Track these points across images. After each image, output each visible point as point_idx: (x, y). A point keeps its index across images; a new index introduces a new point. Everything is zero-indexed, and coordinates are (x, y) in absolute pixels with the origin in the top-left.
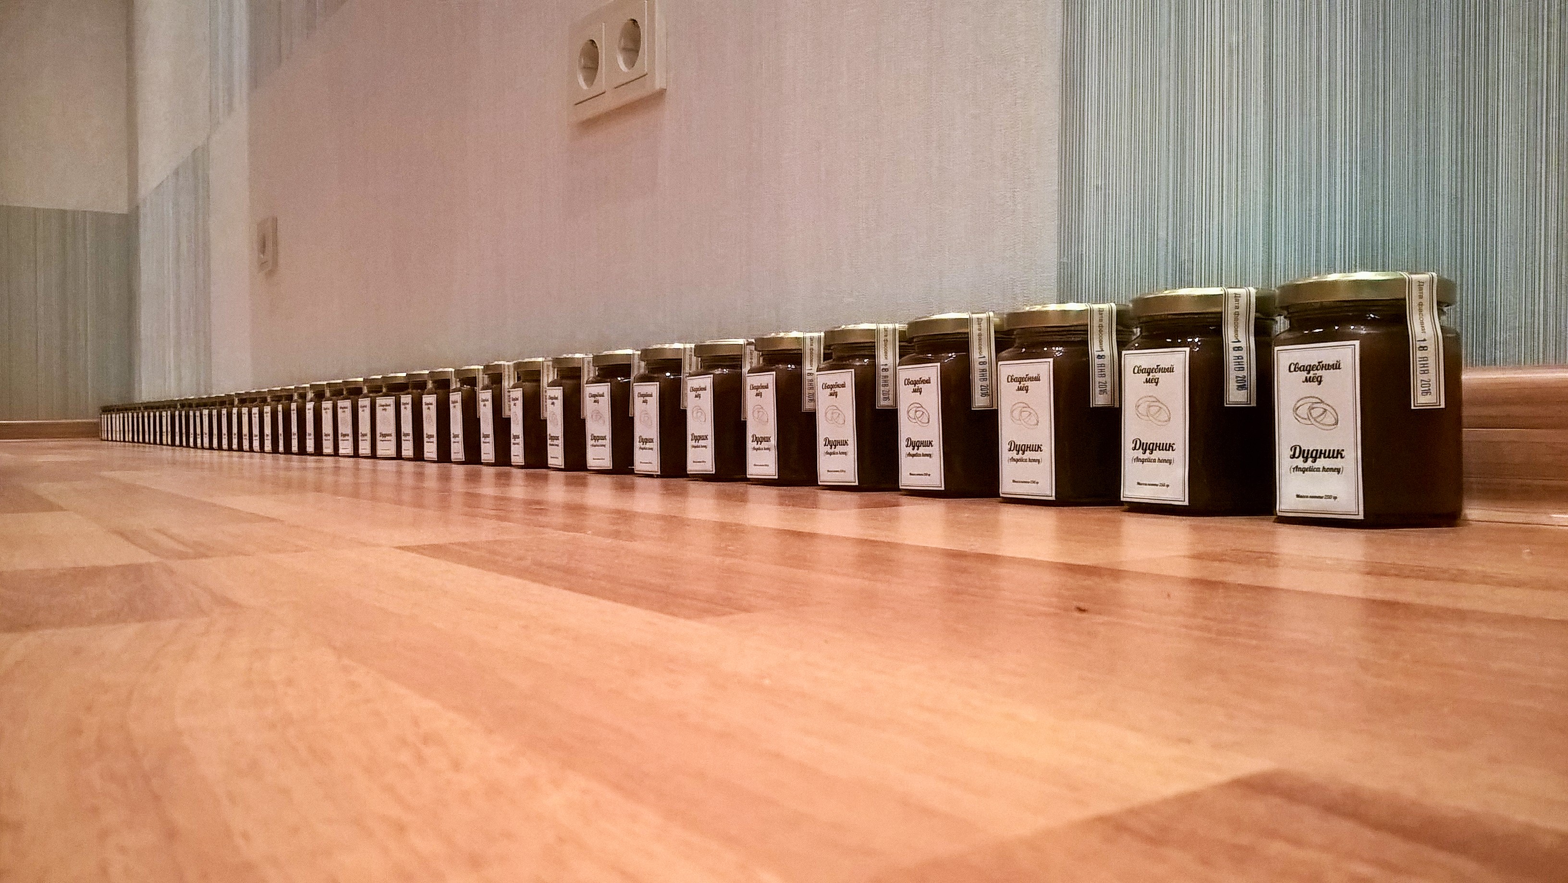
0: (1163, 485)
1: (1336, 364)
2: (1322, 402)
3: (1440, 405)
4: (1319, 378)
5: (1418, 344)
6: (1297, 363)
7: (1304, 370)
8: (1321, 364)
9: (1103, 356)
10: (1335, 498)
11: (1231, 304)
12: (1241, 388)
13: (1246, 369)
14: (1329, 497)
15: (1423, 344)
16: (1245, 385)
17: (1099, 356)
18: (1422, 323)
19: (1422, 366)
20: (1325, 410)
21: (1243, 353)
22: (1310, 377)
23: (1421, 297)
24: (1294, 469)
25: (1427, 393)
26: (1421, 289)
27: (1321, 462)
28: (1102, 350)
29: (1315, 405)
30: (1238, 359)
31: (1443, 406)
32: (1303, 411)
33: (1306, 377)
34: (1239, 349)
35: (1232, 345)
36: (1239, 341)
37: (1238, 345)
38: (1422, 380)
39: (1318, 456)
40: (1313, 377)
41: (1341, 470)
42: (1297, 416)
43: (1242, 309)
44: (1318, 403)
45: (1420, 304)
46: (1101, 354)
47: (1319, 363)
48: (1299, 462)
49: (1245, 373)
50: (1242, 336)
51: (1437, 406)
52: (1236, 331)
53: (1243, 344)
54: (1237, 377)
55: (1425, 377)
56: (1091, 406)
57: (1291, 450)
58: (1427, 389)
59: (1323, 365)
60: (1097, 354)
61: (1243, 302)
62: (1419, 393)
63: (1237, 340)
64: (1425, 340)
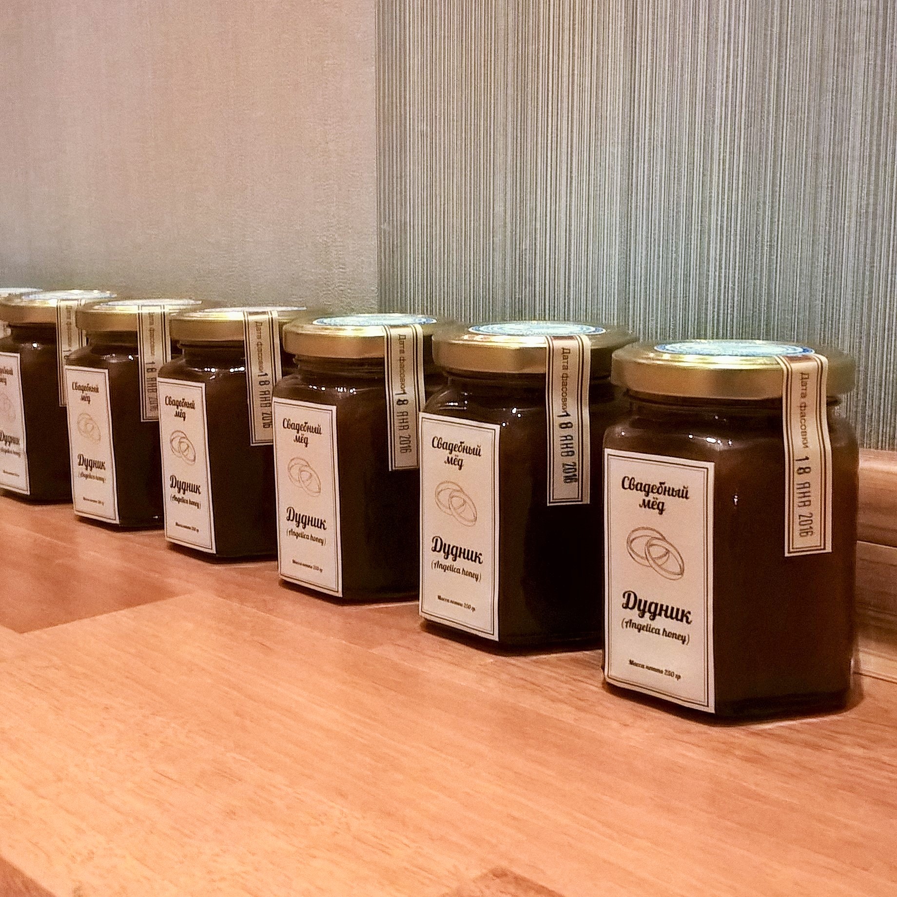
0: (469, 607)
1: (683, 491)
2: (664, 539)
3: (824, 549)
4: (661, 505)
5: (798, 465)
6: (633, 478)
7: (641, 490)
8: (663, 486)
9: (405, 400)
10: (678, 677)
11: (558, 363)
12: (569, 479)
13: (576, 452)
14: (671, 674)
15: (803, 464)
16: (575, 475)
17: (399, 400)
18: (804, 433)
19: (802, 495)
20: (668, 552)
21: (573, 432)
22: (649, 501)
23: (804, 396)
24: (627, 623)
25: (807, 532)
26: (804, 384)
27: (661, 622)
28: (405, 393)
29: (655, 542)
30: (567, 440)
31: (829, 549)
32: (639, 546)
33: (644, 501)
34: (567, 425)
35: (558, 421)
36: (568, 415)
37: (566, 420)
38: (800, 516)
39: (658, 612)
40: (653, 502)
41: (687, 639)
42: (632, 553)
43: (573, 371)
44: (659, 539)
45: (803, 407)
46: (402, 397)
47: (661, 483)
48: (634, 615)
49: (575, 459)
50: (572, 409)
51: (821, 549)
52: (564, 400)
53: (573, 419)
54: (564, 465)
55: (805, 511)
56: (390, 470)
57: (624, 596)
58: (808, 527)
59: (665, 487)
60: (396, 398)
61: (573, 360)
62: (797, 533)
63: (565, 414)
64: (807, 458)
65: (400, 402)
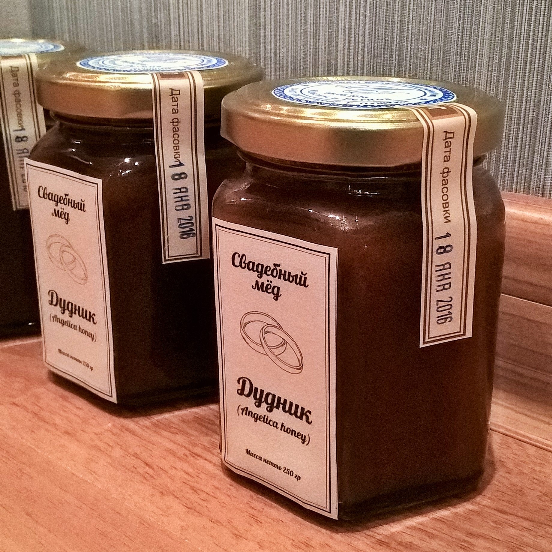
0: (87, 365)
1: (301, 277)
2: (280, 328)
3: (464, 334)
4: (276, 290)
5: (437, 244)
6: (243, 255)
7: (252, 269)
8: (278, 268)
9: (24, 137)
10: (298, 478)
11: (166, 106)
12: (185, 235)
13: (193, 205)
14: (290, 473)
15: (443, 242)
16: (192, 230)
17: (18, 137)
18: (446, 204)
19: (441, 278)
21: (188, 183)
22: (263, 284)
23: (447, 159)
24: (243, 410)
25: (446, 319)
26: (448, 145)
27: (278, 415)
28: (23, 129)
29: (270, 329)
30: (181, 192)
31: (469, 334)
32: (253, 330)
33: (257, 282)
34: (181, 176)
35: (170, 172)
36: (181, 164)
37: (179, 170)
38: (438, 301)
39: (275, 404)
40: (268, 285)
41: (307, 439)
42: (245, 337)
43: (184, 115)
44: (274, 326)
45: (446, 172)
46: (21, 134)
47: (275, 265)
48: (250, 403)
49: (191, 212)
50: (186, 156)
51: (462, 335)
52: (176, 148)
53: (188, 168)
54: (179, 220)
55: (444, 295)
56: (14, 209)
57: (239, 381)
58: (446, 312)
59: (281, 270)
60: (14, 135)
61: (184, 102)
62: (434, 320)
63: (178, 163)
64: (448, 235)
65: (19, 139)
